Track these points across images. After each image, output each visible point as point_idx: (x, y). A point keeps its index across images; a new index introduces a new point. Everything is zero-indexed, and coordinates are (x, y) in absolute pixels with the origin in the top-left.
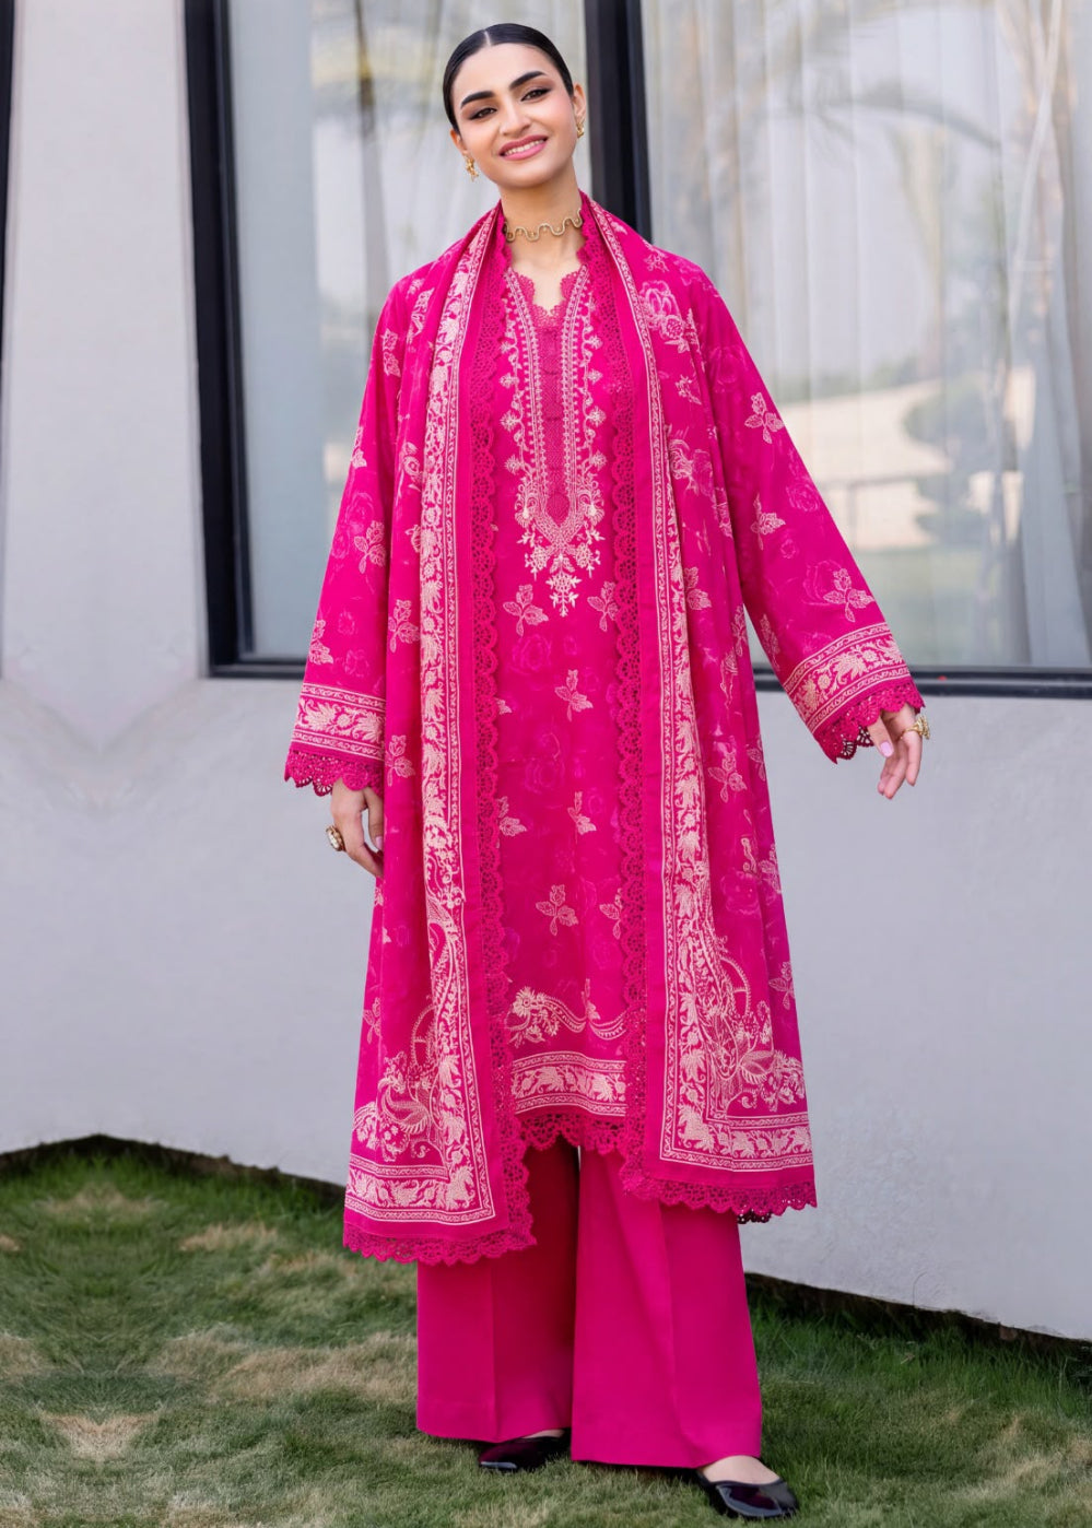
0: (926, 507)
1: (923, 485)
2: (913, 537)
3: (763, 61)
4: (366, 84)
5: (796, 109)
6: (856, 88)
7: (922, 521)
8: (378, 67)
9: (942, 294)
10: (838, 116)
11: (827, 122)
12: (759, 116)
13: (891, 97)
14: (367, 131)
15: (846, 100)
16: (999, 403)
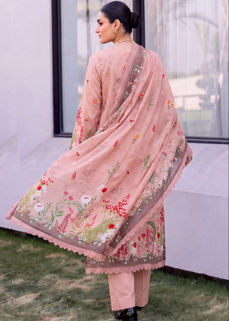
0: (202, 101)
1: (200, 97)
2: (198, 108)
3: (169, 8)
4: (88, 12)
5: (175, 18)
6: (188, 13)
7: (200, 104)
8: (91, 8)
9: (206, 56)
10: (183, 19)
11: (181, 21)
12: (167, 19)
13: (195, 16)
14: (88, 21)
15: (185, 16)
16: (217, 80)
